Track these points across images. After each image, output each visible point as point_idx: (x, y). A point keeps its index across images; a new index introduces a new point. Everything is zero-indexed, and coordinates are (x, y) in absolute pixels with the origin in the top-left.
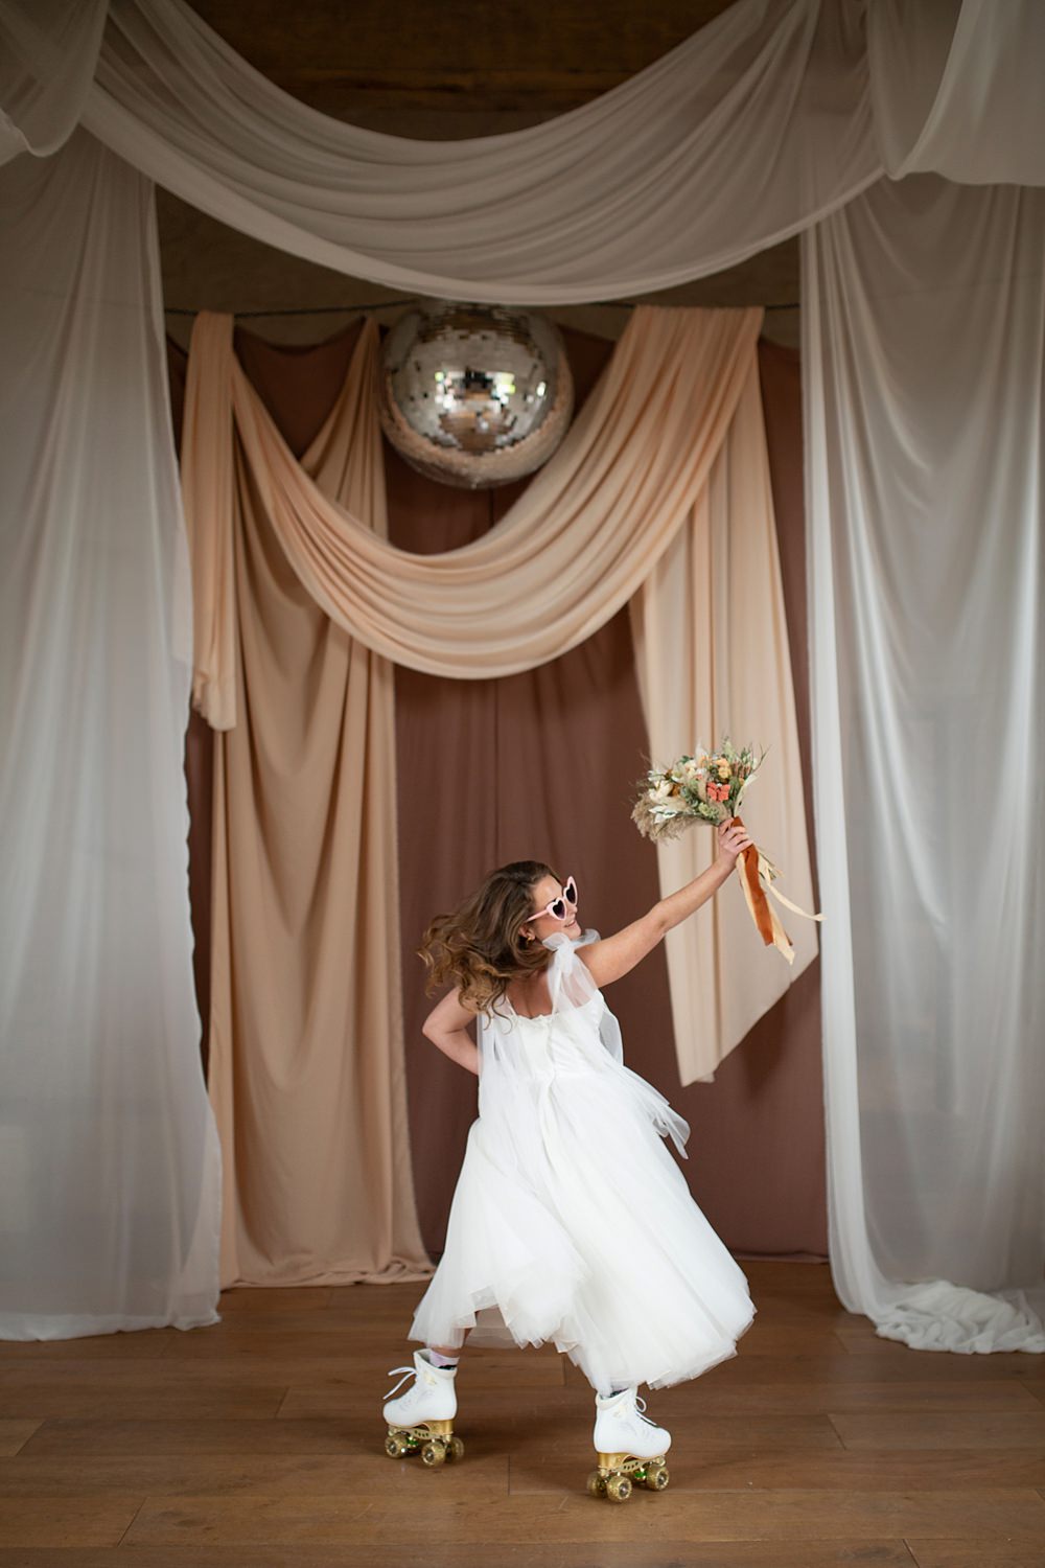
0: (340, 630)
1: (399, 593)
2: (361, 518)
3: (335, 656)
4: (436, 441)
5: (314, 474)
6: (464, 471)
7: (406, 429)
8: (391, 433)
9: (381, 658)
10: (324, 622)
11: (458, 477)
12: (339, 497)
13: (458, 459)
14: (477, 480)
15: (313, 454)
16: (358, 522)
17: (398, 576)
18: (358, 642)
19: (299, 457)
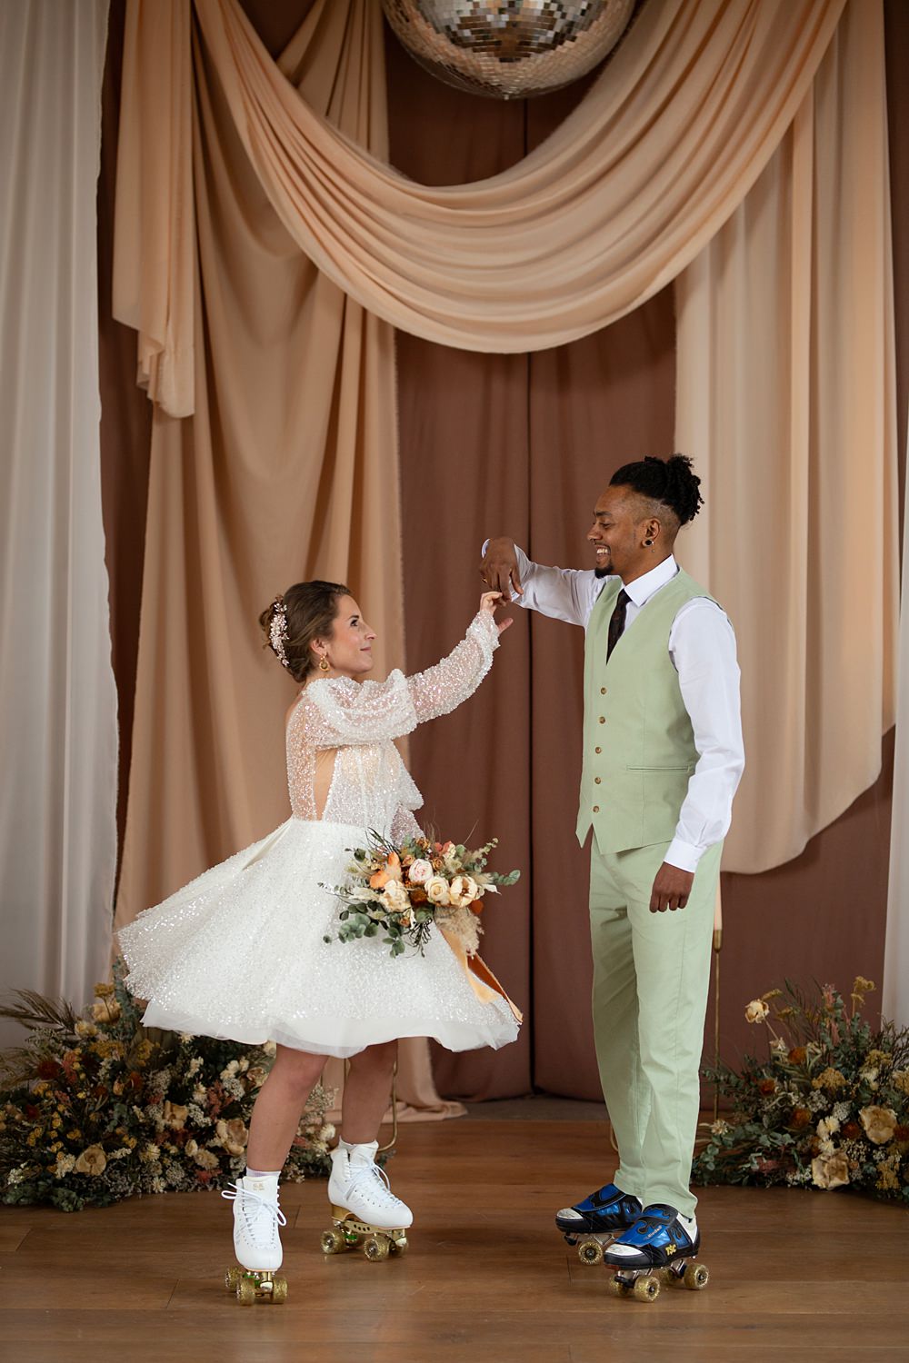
0: (332, 285)
1: (407, 239)
2: (357, 140)
3: (323, 321)
4: (456, 40)
5: (296, 80)
6: (495, 81)
7: (420, 24)
8: (394, 26)
9: (382, 324)
10: (310, 272)
11: (488, 86)
12: (327, 113)
13: (486, 65)
14: (512, 90)
15: (294, 54)
16: (353, 145)
17: (406, 215)
18: (353, 300)
19: (276, 56)
